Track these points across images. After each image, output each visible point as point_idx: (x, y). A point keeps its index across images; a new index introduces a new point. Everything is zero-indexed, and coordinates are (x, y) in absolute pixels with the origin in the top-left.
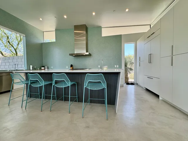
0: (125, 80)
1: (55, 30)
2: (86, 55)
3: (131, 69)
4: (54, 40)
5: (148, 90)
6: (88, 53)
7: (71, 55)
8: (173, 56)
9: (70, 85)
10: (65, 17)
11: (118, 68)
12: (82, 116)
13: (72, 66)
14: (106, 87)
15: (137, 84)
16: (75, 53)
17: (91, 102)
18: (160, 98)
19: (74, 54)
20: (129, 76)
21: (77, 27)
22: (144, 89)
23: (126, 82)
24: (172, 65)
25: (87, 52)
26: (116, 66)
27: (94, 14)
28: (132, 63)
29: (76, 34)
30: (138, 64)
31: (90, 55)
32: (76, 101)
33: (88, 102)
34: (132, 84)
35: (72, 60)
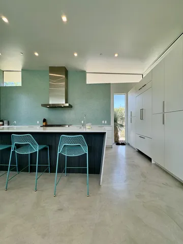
0: (115, 139)
1: (22, 70)
2: (65, 107)
3: (122, 126)
4: (20, 84)
5: (140, 152)
6: (67, 105)
7: (44, 105)
8: (165, 114)
9: (38, 151)
10: (37, 54)
11: (106, 124)
12: (54, 194)
13: (45, 120)
14: (87, 153)
15: (129, 144)
16: (50, 103)
17: (69, 171)
18: (153, 162)
19: (49, 105)
20: (119, 134)
21: (53, 69)
22: (136, 150)
23: (115, 142)
24: (163, 123)
25: (66, 102)
26: (103, 122)
27: (76, 55)
28: (122, 119)
29: (51, 77)
30: (129, 119)
31: (70, 106)
32: (47, 172)
33: (64, 172)
34: (123, 144)
35: (46, 113)
